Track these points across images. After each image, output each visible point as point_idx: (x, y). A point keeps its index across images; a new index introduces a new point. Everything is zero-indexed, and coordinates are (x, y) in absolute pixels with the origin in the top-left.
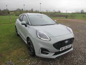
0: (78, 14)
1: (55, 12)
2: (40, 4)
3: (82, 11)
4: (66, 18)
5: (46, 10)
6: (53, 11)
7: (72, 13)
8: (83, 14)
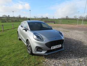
3: (66, 17)
4: (54, 23)
8: (68, 19)
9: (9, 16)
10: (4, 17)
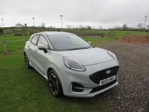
0: (119, 30)
1: (83, 28)
2: (61, 16)
3: (124, 26)
5: (68, 26)
6: (79, 28)
7: (110, 30)
9: (26, 25)
10: (18, 27)
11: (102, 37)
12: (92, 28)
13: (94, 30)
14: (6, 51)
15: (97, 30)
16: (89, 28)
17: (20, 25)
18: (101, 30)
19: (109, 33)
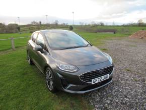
9: (40, 22)
11: (115, 33)
12: (105, 25)
13: (106, 26)
14: (14, 47)
15: (110, 26)
16: (102, 25)
17: (35, 23)
18: (114, 26)
19: (123, 30)
